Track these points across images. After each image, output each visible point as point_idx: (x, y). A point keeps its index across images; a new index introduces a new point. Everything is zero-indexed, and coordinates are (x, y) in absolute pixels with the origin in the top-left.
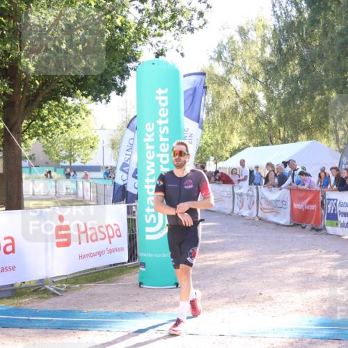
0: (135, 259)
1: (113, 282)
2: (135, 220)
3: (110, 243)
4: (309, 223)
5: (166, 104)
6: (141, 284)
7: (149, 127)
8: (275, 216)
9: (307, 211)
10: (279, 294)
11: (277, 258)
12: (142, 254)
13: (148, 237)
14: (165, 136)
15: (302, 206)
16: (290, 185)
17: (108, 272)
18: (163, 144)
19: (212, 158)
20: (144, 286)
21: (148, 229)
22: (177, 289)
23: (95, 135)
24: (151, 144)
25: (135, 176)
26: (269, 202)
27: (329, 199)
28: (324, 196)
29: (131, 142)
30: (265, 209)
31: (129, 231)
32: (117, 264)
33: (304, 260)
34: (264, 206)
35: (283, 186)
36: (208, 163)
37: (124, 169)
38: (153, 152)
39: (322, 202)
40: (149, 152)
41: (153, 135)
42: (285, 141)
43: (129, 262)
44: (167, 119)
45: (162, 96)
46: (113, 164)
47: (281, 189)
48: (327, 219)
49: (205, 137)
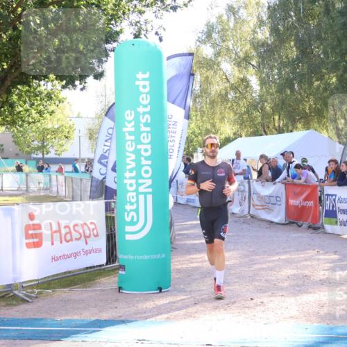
0: (114, 261)
1: (89, 287)
2: (114, 217)
3: (87, 243)
4: (306, 221)
5: (147, 89)
6: (120, 288)
7: (129, 115)
8: (269, 213)
9: (303, 207)
10: (272, 298)
11: (270, 259)
12: (122, 256)
13: (128, 237)
14: (146, 125)
15: (298, 202)
16: (285, 179)
17: (84, 276)
18: (145, 134)
19: (200, 150)
20: (124, 291)
21: (128, 229)
22: (161, 294)
23: (71, 123)
24: (130, 133)
25: (114, 169)
26: (261, 198)
27: (328, 195)
28: (322, 192)
29: (110, 131)
30: (257, 205)
31: (107, 231)
32: (94, 267)
33: (300, 262)
34: (257, 202)
35: (277, 180)
36: (195, 155)
37: (103, 161)
38: (134, 143)
39: (320, 198)
40: (129, 143)
41: (133, 123)
42: (280, 131)
43: (107, 264)
44: (149, 106)
45: (142, 81)
46: (91, 156)
47: (275, 184)
48: (325, 216)
49: (193, 125)
